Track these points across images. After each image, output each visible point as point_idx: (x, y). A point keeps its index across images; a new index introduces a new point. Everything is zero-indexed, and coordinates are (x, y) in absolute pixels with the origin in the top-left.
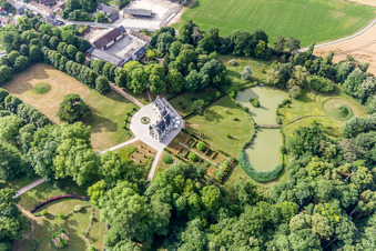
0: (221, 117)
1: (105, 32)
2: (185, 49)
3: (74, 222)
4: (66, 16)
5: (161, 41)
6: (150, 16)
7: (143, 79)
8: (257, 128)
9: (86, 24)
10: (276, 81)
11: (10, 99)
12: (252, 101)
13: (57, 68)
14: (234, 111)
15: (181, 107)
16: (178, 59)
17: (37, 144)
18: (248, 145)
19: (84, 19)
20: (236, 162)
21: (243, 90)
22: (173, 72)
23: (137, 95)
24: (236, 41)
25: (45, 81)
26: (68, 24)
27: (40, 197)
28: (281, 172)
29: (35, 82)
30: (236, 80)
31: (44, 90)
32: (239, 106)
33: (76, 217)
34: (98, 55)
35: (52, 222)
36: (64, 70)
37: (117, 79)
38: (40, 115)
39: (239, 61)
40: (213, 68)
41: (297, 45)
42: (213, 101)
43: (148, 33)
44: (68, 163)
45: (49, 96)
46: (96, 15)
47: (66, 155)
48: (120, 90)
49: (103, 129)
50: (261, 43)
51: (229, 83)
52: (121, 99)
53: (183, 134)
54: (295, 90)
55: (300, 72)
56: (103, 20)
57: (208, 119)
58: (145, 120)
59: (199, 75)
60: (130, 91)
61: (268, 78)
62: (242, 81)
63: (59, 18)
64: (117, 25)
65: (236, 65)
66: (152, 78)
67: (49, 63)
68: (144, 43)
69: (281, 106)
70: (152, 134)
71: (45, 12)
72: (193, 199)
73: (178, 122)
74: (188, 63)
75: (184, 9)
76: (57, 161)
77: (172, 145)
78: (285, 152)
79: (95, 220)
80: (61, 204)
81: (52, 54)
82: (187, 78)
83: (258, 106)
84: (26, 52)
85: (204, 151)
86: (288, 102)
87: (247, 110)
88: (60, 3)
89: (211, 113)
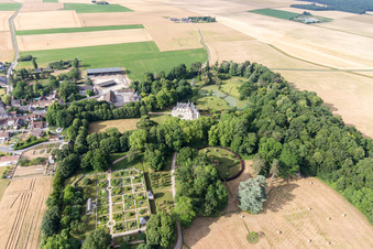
0: (205, 102)
3: (211, 156)
8: (222, 98)
10: (208, 81)
12: (207, 92)
13: (106, 120)
14: (207, 97)
18: (228, 104)
21: (198, 90)
23: (163, 110)
25: (107, 127)
33: (209, 154)
36: (113, 118)
51: (192, 91)
53: (202, 113)
56: (93, 94)
57: (202, 104)
58: (180, 116)
60: (159, 110)
67: (100, 119)
68: (131, 93)
69: (219, 89)
75: (126, 75)
88: (49, 98)
89: (200, 102)
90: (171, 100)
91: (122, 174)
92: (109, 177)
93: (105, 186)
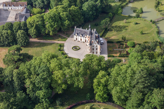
12: (134, 11)
18: (159, 33)
23: (55, 37)
32: (130, 17)
48: (36, 40)
52: (44, 45)
57: (118, 31)
58: (76, 48)
62: (118, 3)
69: (156, 7)
77: (110, 52)
83: (143, 12)
85: (134, 47)
86: (159, 3)
87: (138, 16)
89: (116, 27)
90: (67, 22)
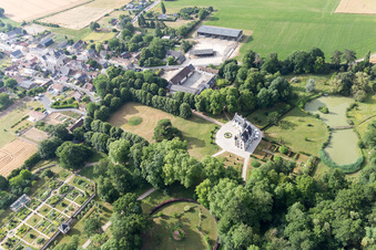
0: (294, 125)
1: (177, 72)
2: (252, 72)
3: (186, 220)
4: (142, 65)
5: (228, 71)
6: (212, 55)
7: (221, 100)
8: (331, 130)
9: (160, 68)
10: (340, 89)
11: (114, 130)
12: (320, 109)
13: (145, 104)
14: (305, 119)
15: (257, 121)
16: (247, 82)
17: (146, 158)
18: (326, 145)
19: (157, 64)
20: (318, 160)
21: (309, 101)
22: (246, 92)
23: (216, 117)
24: (295, 61)
25: (137, 115)
26: (145, 70)
27: (153, 203)
28: (363, 163)
29: (128, 117)
30: (301, 94)
31: (138, 122)
32: (309, 114)
33: (187, 216)
34: (176, 89)
35: (169, 222)
36: (151, 105)
37: (197, 105)
38: (141, 139)
39: (301, 78)
40: (280, 84)
41: (353, 56)
42: (285, 113)
43: (213, 67)
44: (176, 168)
45: (142, 126)
46: (167, 60)
47: (173, 162)
48: (201, 114)
49: (194, 146)
50: (319, 59)
51: (296, 97)
52: (203, 121)
53: (264, 142)
54: (360, 94)
55: (361, 77)
56: (173, 63)
57: (283, 128)
58: (228, 135)
59: (269, 91)
60: (210, 114)
61: (331, 89)
62: (308, 94)
63: (137, 67)
64: (186, 64)
65: (298, 82)
66: (229, 98)
67: (137, 101)
68: (212, 75)
69: (349, 110)
70: (237, 144)
71: (124, 64)
72: (289, 187)
73: (257, 133)
74: (256, 84)
75: (241, 45)
76: (166, 168)
77: (256, 152)
78: (363, 146)
79: (203, 217)
80: (172, 206)
81: (139, 93)
82: (258, 96)
83: (328, 112)
84: (118, 94)
85: (286, 153)
86: (355, 105)
87: (318, 117)
88: (135, 55)
89: (285, 122)
91: (81, 182)
92: (70, 178)
93: (54, 188)
